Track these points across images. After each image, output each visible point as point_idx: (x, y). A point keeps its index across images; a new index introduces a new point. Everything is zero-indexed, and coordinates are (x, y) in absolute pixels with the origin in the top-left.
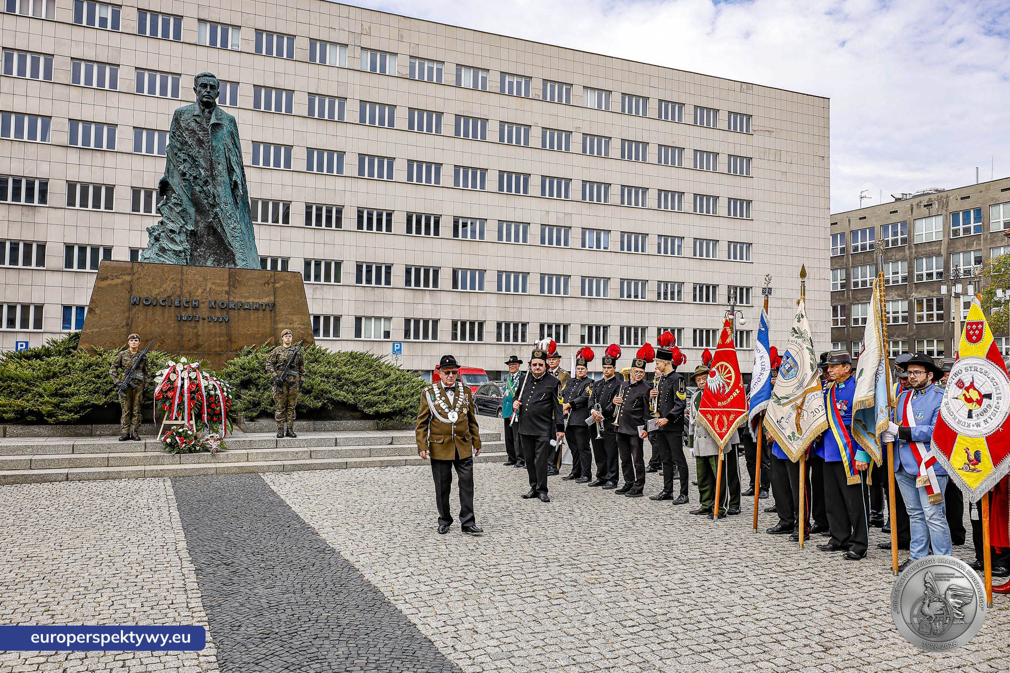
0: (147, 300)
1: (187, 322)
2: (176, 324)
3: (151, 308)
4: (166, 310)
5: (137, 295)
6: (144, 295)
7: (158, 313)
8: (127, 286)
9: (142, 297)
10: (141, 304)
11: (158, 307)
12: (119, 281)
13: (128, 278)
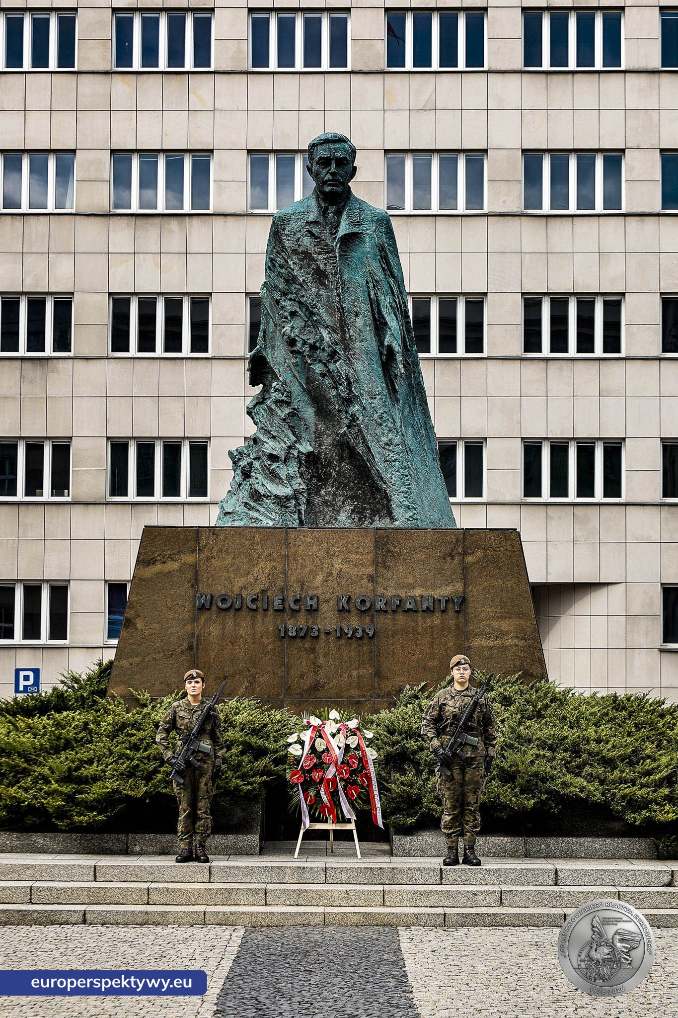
0: (224, 600)
1: (298, 641)
2: (278, 643)
3: (231, 614)
4: (259, 618)
5: (208, 591)
6: (219, 590)
7: (243, 624)
8: (189, 574)
9: (216, 594)
10: (214, 608)
11: (244, 613)
12: (176, 565)
13: (190, 558)
